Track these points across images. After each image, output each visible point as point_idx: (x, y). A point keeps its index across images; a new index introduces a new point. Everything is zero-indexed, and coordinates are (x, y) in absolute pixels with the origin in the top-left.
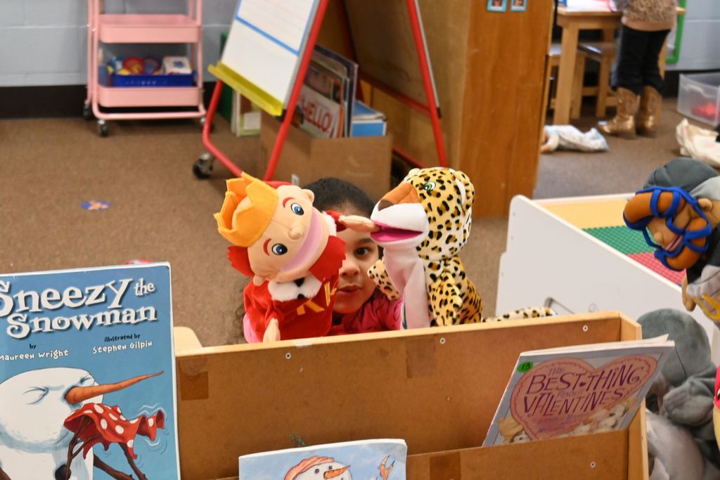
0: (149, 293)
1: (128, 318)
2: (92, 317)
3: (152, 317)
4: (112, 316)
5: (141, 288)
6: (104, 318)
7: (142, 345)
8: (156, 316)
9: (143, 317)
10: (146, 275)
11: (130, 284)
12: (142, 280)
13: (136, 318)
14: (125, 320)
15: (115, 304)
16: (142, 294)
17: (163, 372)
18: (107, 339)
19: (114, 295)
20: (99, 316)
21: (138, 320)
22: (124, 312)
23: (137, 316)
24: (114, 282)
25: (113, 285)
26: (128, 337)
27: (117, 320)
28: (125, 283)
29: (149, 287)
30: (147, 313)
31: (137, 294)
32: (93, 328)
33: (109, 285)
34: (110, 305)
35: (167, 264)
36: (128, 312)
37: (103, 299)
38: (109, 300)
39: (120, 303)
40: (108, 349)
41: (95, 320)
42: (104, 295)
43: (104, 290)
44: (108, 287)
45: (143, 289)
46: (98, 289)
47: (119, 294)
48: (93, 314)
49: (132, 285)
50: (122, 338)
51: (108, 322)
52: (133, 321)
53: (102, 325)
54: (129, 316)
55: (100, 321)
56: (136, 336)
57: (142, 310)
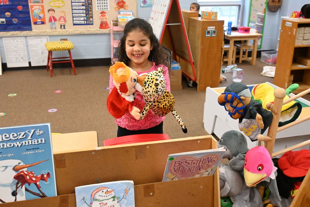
0: (42, 134)
1: (35, 142)
2: (21, 143)
3: (43, 142)
4: (28, 142)
6: (25, 143)
7: (40, 151)
8: (45, 142)
9: (40, 142)
10: (40, 128)
12: (38, 130)
13: (37, 142)
14: (33, 143)
15: (29, 138)
17: (49, 160)
18: (27, 150)
19: (29, 135)
20: (24, 142)
21: (38, 143)
22: (33, 141)
24: (28, 131)
25: (28, 132)
26: (35, 149)
27: (30, 143)
28: (33, 131)
29: (41, 132)
30: (41, 140)
31: (37, 134)
32: (22, 146)
33: (27, 132)
34: (27, 138)
35: (49, 124)
36: (34, 141)
37: (25, 137)
39: (31, 138)
40: (28, 153)
41: (22, 143)
42: (25, 135)
43: (25, 134)
45: (39, 133)
46: (23, 133)
47: (31, 134)
49: (35, 131)
50: (33, 149)
51: (27, 144)
52: (36, 143)
55: (24, 144)
56: (38, 148)
57: (40, 140)
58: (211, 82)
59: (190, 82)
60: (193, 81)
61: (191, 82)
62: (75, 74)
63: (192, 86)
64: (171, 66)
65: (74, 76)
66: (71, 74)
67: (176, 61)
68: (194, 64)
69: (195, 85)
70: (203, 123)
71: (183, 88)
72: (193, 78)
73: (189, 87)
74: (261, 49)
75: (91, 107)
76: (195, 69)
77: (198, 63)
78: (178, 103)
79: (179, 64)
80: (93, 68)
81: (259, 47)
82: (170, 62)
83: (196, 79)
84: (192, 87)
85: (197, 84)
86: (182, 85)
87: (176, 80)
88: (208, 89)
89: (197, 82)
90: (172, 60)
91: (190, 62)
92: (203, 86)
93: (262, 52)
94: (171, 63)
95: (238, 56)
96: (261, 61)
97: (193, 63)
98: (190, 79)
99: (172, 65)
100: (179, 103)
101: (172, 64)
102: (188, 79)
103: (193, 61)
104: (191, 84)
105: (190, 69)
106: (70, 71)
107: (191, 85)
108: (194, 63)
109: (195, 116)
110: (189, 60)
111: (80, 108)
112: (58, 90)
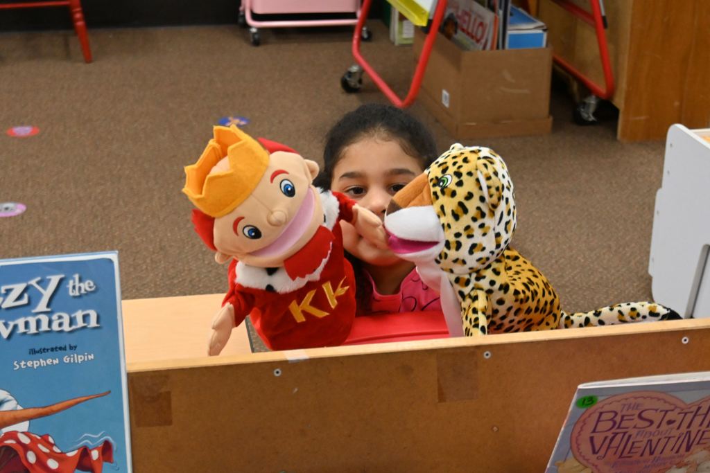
0: (88, 293)
1: (61, 325)
2: (11, 324)
3: (93, 323)
4: (38, 323)
5: (77, 286)
6: (27, 324)
7: (80, 359)
8: (98, 322)
9: (80, 323)
10: (83, 270)
11: (61, 281)
12: (77, 277)
13: (71, 324)
14: (55, 327)
15: (42, 306)
16: (77, 294)
17: (109, 392)
18: (33, 352)
19: (40, 295)
20: (20, 322)
21: (74, 327)
22: (55, 317)
23: (72, 322)
24: (39, 279)
25: (38, 283)
26: (60, 348)
27: (44, 327)
28: (54, 280)
29: (87, 286)
30: (86, 318)
31: (71, 294)
32: (14, 337)
33: (33, 282)
34: (35, 307)
35: (113, 256)
36: (60, 317)
37: (25, 301)
38: (33, 302)
39: (48, 306)
40: (35, 364)
41: (15, 327)
42: (26, 296)
43: (26, 290)
44: (32, 286)
45: (80, 288)
46: (18, 288)
47: (47, 293)
48: (13, 319)
49: (64, 282)
50: (52, 350)
51: (33, 330)
52: (66, 328)
53: (25, 333)
54: (62, 321)
55: (21, 329)
56: (71, 348)
57: (79, 315)
58: (677, 104)
59: (584, 104)
60: (597, 97)
61: (592, 101)
62: (88, 60)
63: (592, 118)
64: (509, 33)
65: (83, 67)
66: (68, 56)
67: (527, 8)
68: (605, 25)
69: (607, 114)
70: (650, 279)
71: (557, 126)
72: (601, 87)
73: (579, 121)
76: (610, 47)
77: (627, 22)
78: (537, 193)
79: (541, 24)
82: (501, 12)
83: (612, 90)
84: (592, 123)
85: (616, 111)
86: (552, 111)
87: (526, 91)
88: (677, 131)
89: (619, 102)
90: (510, 5)
91: (590, 17)
92: (643, 118)
94: (509, 17)
97: (604, 19)
98: (586, 90)
99: (509, 27)
100: (541, 191)
101: (512, 23)
102: (575, 87)
103: (603, 13)
104: (592, 109)
105: (589, 45)
106: (67, 45)
107: (588, 114)
108: (609, 21)
109: (610, 247)
110: (587, 7)
112: (22, 124)
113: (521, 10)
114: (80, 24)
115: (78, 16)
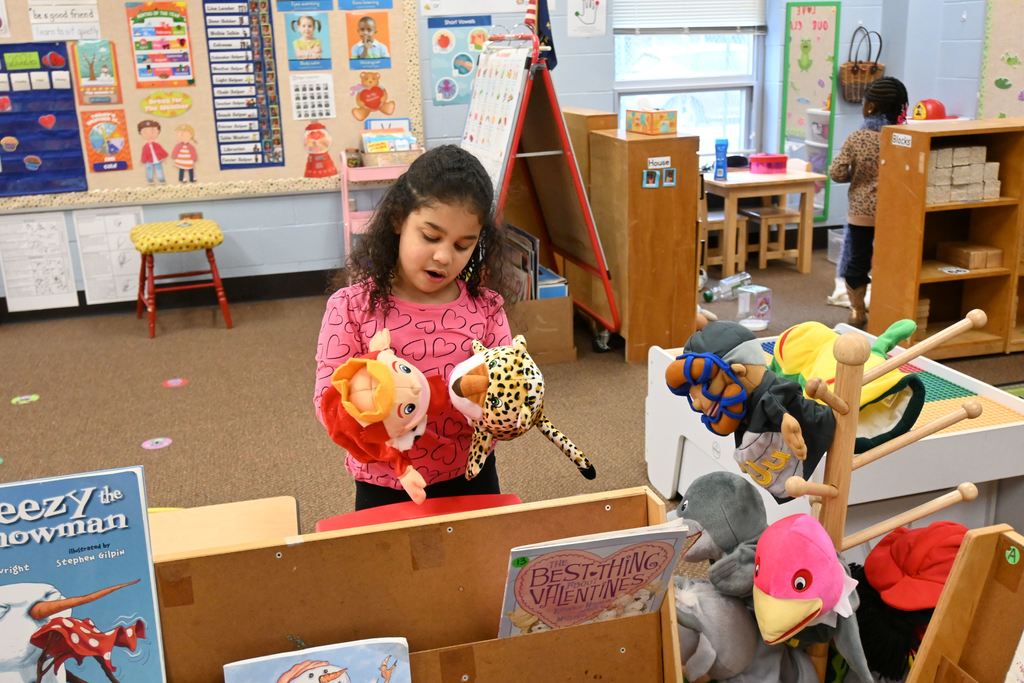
0: (116, 501)
1: (95, 528)
2: (53, 530)
3: (122, 524)
4: (76, 527)
5: (105, 496)
6: (66, 529)
7: (113, 554)
8: (126, 524)
9: (111, 525)
10: (112, 483)
11: (93, 492)
12: (106, 488)
13: (103, 527)
14: (90, 530)
15: (78, 513)
16: (108, 502)
17: (139, 580)
18: (72, 551)
19: (77, 505)
20: (61, 528)
21: (106, 529)
22: (89, 522)
23: (104, 525)
24: (75, 491)
25: (74, 495)
26: (96, 547)
27: (81, 530)
28: (88, 492)
29: (115, 495)
30: (116, 521)
31: (103, 502)
32: (56, 540)
33: (70, 495)
34: (72, 515)
35: (138, 470)
36: (94, 522)
37: (63, 510)
38: (70, 511)
39: (83, 513)
40: (75, 561)
41: (57, 532)
42: (64, 506)
43: (64, 501)
44: (69, 497)
45: (110, 497)
46: (58, 500)
47: (82, 504)
48: (54, 526)
49: (95, 495)
50: (89, 548)
51: (71, 533)
52: (100, 530)
53: (65, 536)
54: (96, 525)
55: (62, 533)
56: (105, 546)
57: (110, 519)
58: (667, 332)
59: (600, 337)
60: (609, 331)
61: (606, 334)
62: (230, 326)
63: (607, 347)
64: (539, 287)
65: (225, 331)
66: (214, 324)
67: (556, 270)
68: (609, 278)
69: (617, 343)
70: (646, 464)
71: (580, 354)
72: (610, 322)
73: (598, 350)
74: (828, 223)
75: (283, 427)
76: (615, 294)
77: (625, 273)
78: (564, 405)
79: (563, 279)
80: (288, 303)
81: (821, 216)
82: (532, 273)
83: (619, 326)
84: (607, 351)
85: (623, 340)
86: (576, 343)
87: (555, 330)
88: (655, 352)
89: (625, 334)
90: (538, 265)
91: (599, 271)
92: (643, 345)
93: (830, 231)
94: (538, 275)
95: (753, 248)
96: (826, 260)
97: (608, 272)
98: (602, 326)
99: (539, 283)
100: (567, 404)
101: (541, 280)
102: (594, 325)
103: (607, 269)
104: (606, 341)
105: (600, 297)
106: (214, 316)
107: (604, 344)
108: (611, 273)
109: (618, 443)
110: (595, 265)
111: (246, 433)
112: (175, 377)
113: (549, 270)
114: (222, 299)
115: (221, 294)
